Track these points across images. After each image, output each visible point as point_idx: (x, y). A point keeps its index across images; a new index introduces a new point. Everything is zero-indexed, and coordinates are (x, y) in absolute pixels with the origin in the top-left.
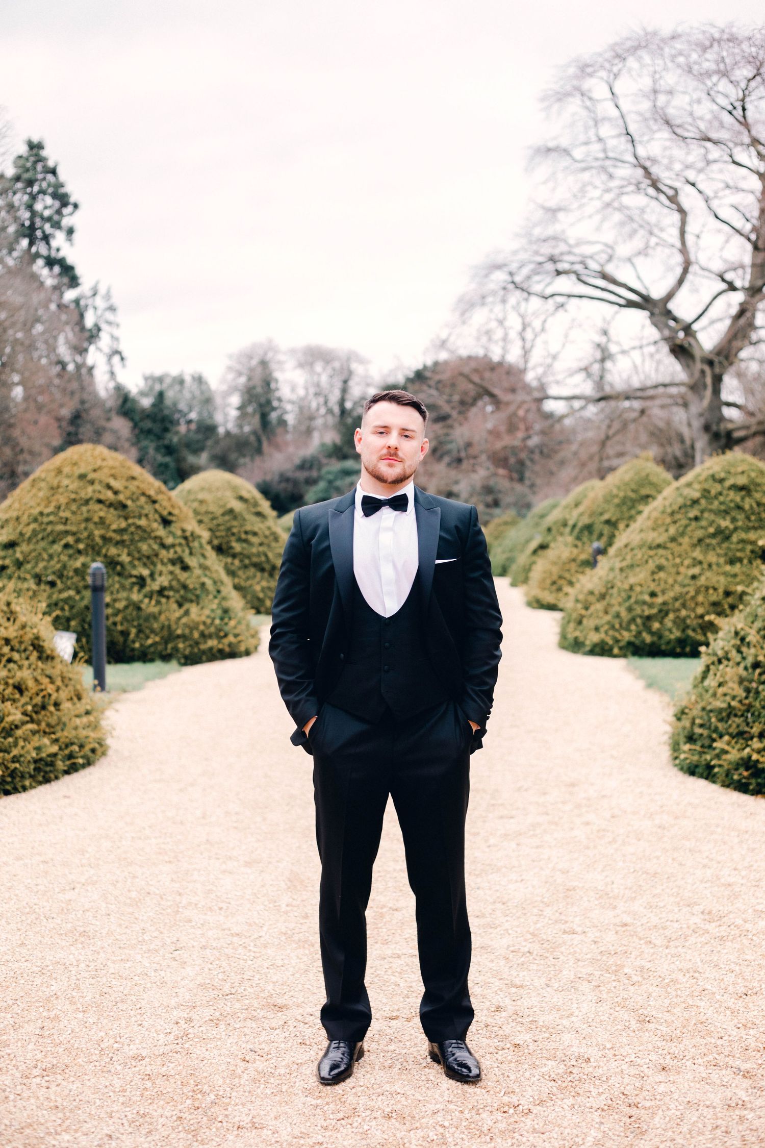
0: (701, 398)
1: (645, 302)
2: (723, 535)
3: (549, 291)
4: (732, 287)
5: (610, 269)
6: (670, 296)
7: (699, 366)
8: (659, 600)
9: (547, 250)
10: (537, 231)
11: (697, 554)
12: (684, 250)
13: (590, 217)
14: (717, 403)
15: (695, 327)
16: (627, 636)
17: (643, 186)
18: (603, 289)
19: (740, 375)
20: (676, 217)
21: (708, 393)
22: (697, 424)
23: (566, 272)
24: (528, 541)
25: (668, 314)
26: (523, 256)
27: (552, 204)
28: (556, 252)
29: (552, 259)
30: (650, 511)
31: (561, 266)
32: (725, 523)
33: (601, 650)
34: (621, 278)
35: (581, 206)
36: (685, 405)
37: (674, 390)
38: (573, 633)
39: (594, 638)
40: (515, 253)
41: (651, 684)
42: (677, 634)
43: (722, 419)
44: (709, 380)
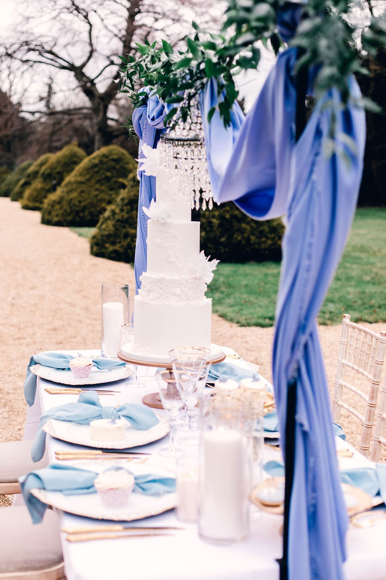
0: (98, 115)
1: (71, 67)
2: (108, 179)
3: (25, 58)
4: (112, 63)
5: (55, 50)
6: (84, 65)
7: (97, 100)
8: (83, 204)
9: (24, 38)
10: (20, 28)
11: (98, 186)
12: (91, 44)
13: (46, 22)
14: (106, 118)
15: (96, 81)
16: (69, 218)
17: (71, 9)
18: (52, 60)
19: (116, 105)
20: (88, 26)
21: (101, 114)
22: (96, 128)
23: (33, 50)
24: (18, 180)
25: (83, 75)
26: (12, 40)
27: (27, 14)
28: (29, 39)
29: (27, 43)
30: (79, 168)
31: (32, 46)
32: (109, 174)
33: (59, 224)
34: (61, 55)
35: (41, 16)
36: (91, 119)
37: (85, 111)
38: (47, 217)
39: (56, 219)
40: (8, 38)
41: (80, 235)
42: (89, 218)
43: (107, 126)
44: (101, 107)
